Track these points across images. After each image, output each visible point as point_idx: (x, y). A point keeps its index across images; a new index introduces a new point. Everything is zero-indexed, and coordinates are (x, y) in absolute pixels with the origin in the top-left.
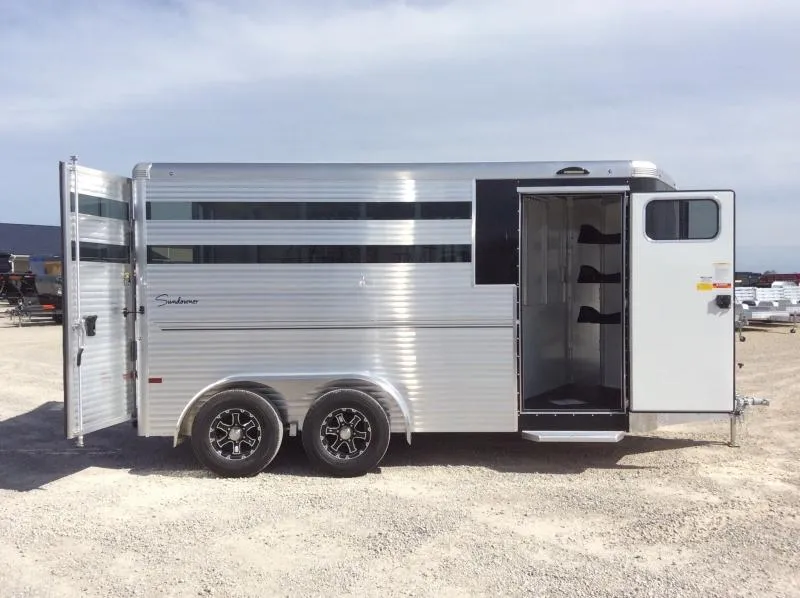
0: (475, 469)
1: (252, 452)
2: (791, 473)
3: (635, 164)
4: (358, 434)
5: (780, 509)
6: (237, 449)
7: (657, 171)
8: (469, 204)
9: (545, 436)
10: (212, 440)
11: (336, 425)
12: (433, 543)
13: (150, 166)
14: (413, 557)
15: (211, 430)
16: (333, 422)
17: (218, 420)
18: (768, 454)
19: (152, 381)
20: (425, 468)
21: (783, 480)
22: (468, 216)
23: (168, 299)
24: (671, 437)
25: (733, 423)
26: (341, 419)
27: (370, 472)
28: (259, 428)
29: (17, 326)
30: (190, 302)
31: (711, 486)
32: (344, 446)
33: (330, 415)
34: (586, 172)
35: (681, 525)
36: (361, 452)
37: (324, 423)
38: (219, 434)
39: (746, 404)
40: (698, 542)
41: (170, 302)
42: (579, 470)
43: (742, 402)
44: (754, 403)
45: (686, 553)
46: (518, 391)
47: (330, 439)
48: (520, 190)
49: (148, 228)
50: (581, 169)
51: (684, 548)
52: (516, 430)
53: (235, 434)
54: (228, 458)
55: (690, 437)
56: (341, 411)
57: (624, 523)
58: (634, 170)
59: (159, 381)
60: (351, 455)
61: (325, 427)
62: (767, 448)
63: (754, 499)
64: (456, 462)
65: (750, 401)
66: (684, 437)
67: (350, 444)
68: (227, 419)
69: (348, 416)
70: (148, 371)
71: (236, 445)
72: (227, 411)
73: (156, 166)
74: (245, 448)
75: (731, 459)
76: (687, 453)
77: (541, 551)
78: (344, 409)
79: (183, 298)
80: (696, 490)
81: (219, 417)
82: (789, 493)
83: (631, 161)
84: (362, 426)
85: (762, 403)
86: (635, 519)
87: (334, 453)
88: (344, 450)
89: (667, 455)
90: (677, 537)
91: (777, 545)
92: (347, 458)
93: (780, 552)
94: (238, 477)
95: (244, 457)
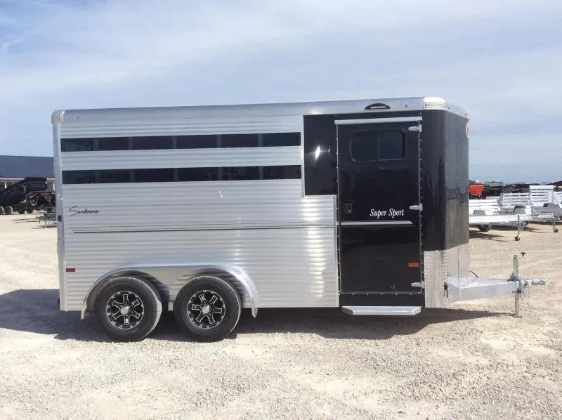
0: (307, 336)
1: (138, 323)
2: (555, 340)
3: (427, 100)
4: (216, 310)
5: (534, 371)
6: (127, 321)
7: (446, 105)
8: (299, 134)
9: (358, 310)
10: (108, 314)
11: (200, 303)
12: (244, 399)
13: (63, 112)
14: (223, 410)
15: (108, 307)
16: (197, 301)
17: (112, 300)
18: (542, 324)
19: (68, 270)
20: (270, 334)
21: (546, 346)
22: (298, 144)
23: (78, 209)
24: (471, 309)
25: (517, 299)
26: (203, 299)
27: (227, 338)
28: (142, 306)
29: (44, 227)
30: (94, 212)
31: (486, 350)
32: (206, 318)
33: (194, 296)
34: (388, 107)
35: (448, 384)
36: (218, 323)
37: (190, 302)
38: (113, 309)
39: (526, 284)
40: (456, 399)
41: (79, 212)
42: (387, 337)
43: (523, 282)
44: (533, 283)
45: (443, 409)
46: (339, 275)
47: (196, 314)
48: (337, 122)
49: (62, 158)
50: (385, 105)
51: (442, 405)
52: (337, 306)
53: (125, 310)
54: (121, 327)
55: (487, 309)
56: (203, 293)
57: (402, 382)
58: (426, 104)
59: (73, 270)
60: (211, 326)
61: (190, 305)
62: (544, 319)
63: (517, 362)
64: (294, 330)
65: (530, 282)
66: (481, 309)
67: (210, 317)
68: (119, 298)
69: (208, 296)
70: (65, 263)
71: (126, 317)
72: (119, 293)
73: (68, 112)
74: (133, 320)
75: (511, 327)
76: (478, 322)
77: (326, 406)
78: (205, 291)
79: (88, 209)
80: (472, 353)
81: (113, 297)
82: (546, 357)
83: (423, 98)
84: (219, 304)
85: (539, 283)
86: (413, 379)
87: (198, 324)
88: (205, 322)
89: (461, 325)
90: (441, 394)
91: (520, 403)
92: (208, 327)
93: (520, 409)
94: (128, 342)
95: (132, 327)
